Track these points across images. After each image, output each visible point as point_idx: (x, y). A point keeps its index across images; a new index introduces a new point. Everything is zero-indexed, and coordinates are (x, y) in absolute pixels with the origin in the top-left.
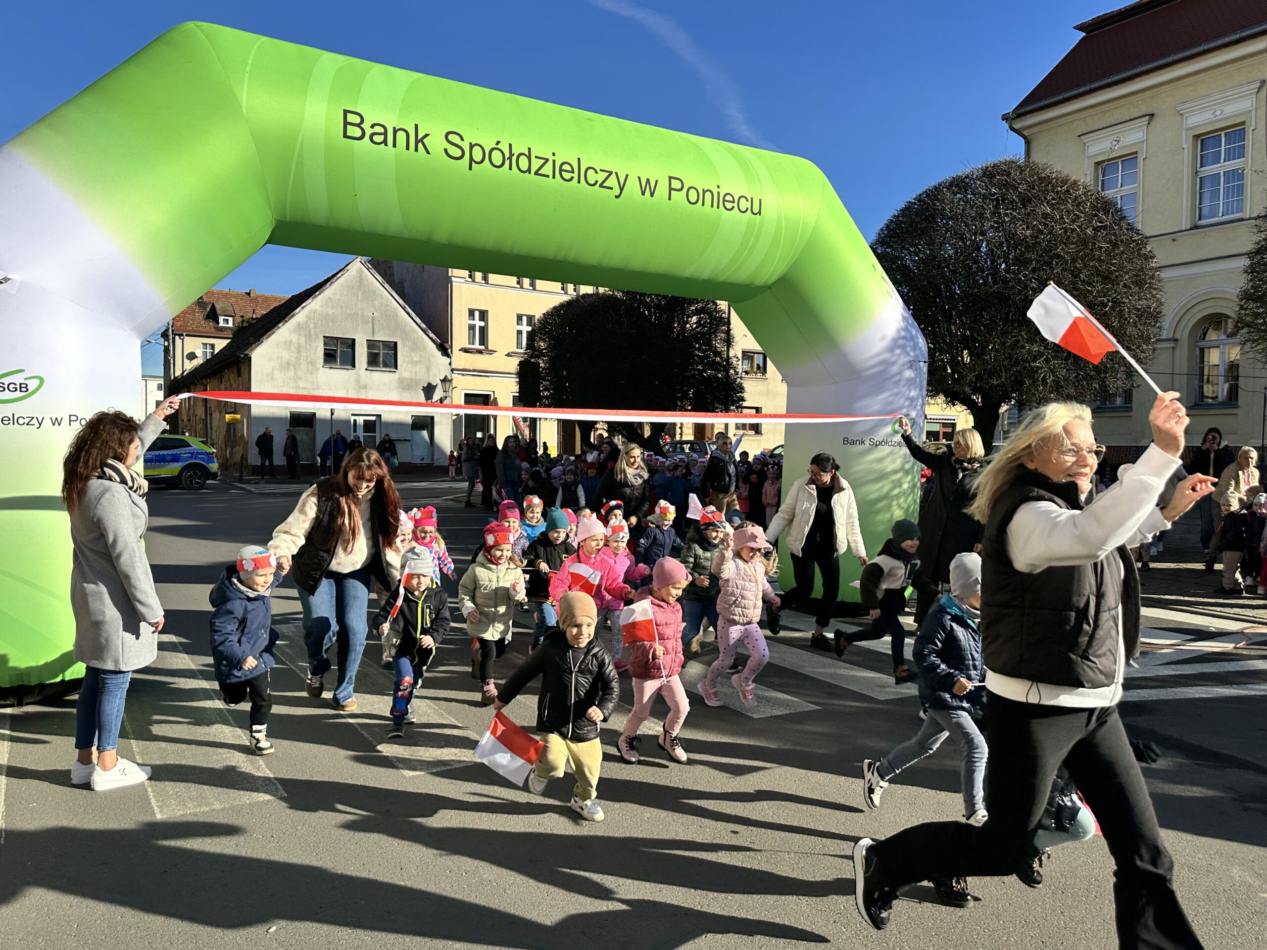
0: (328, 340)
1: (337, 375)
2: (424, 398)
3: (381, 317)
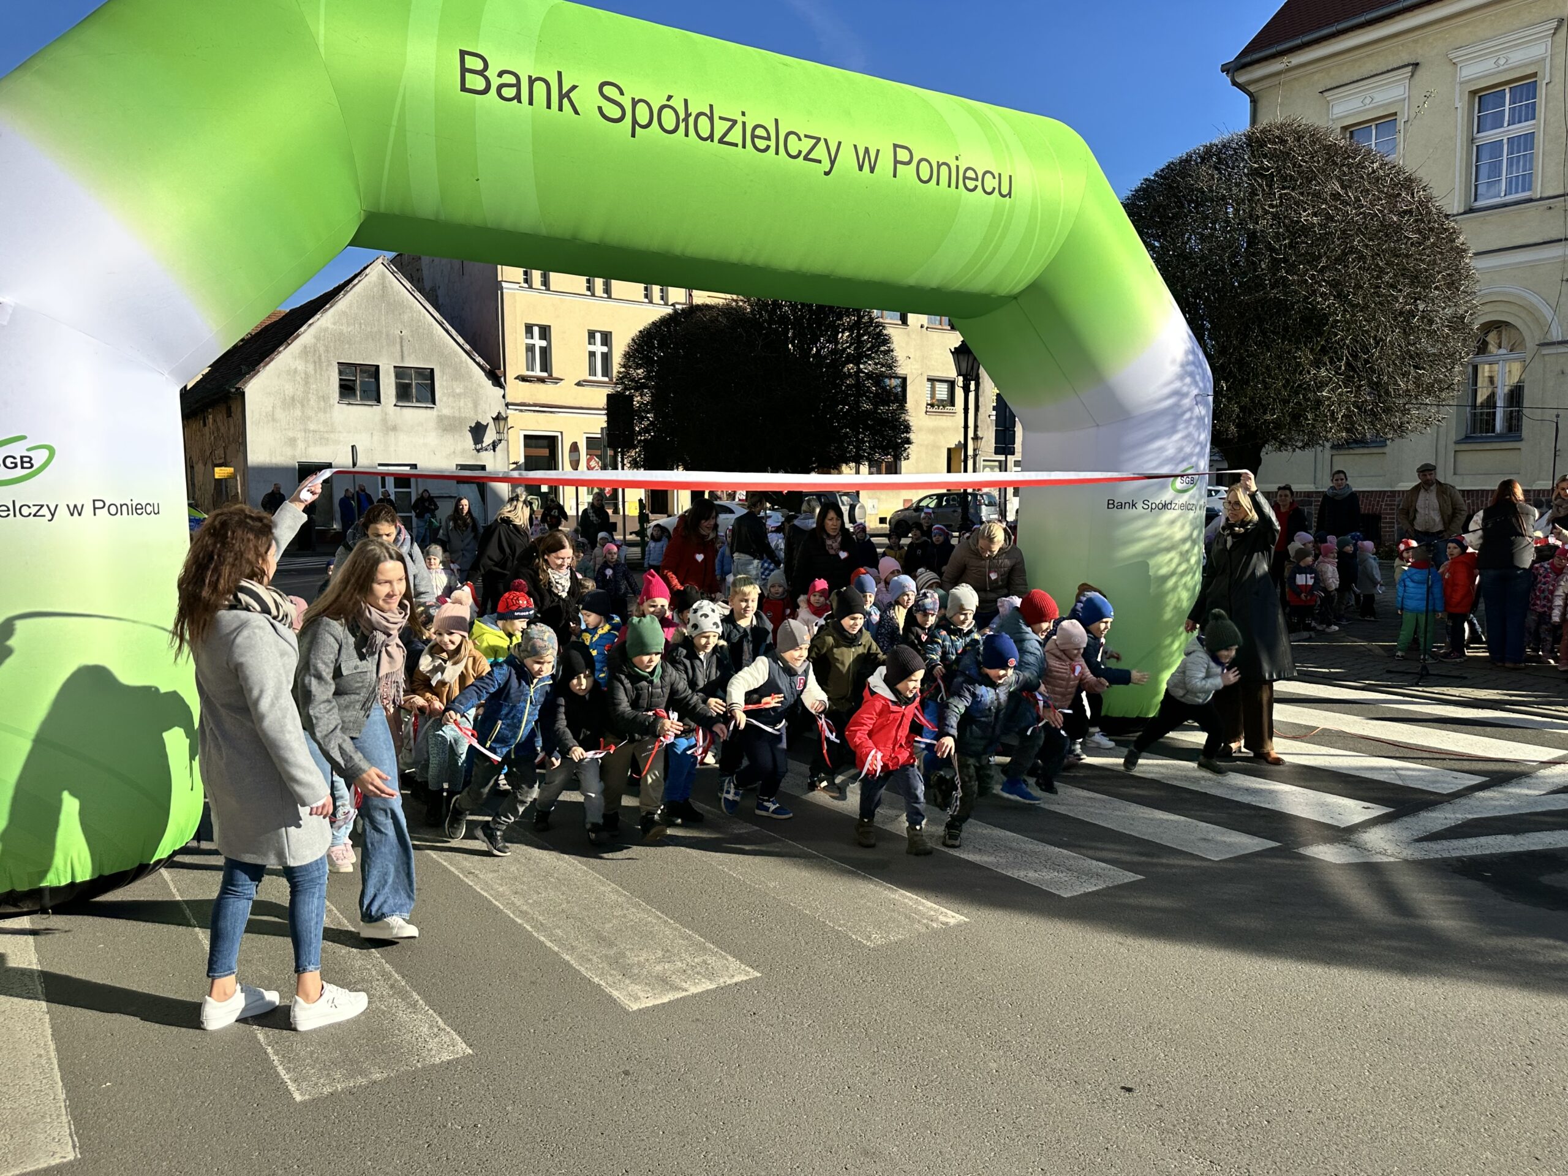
0: (344, 368)
1: (358, 413)
2: (472, 442)
3: (412, 336)
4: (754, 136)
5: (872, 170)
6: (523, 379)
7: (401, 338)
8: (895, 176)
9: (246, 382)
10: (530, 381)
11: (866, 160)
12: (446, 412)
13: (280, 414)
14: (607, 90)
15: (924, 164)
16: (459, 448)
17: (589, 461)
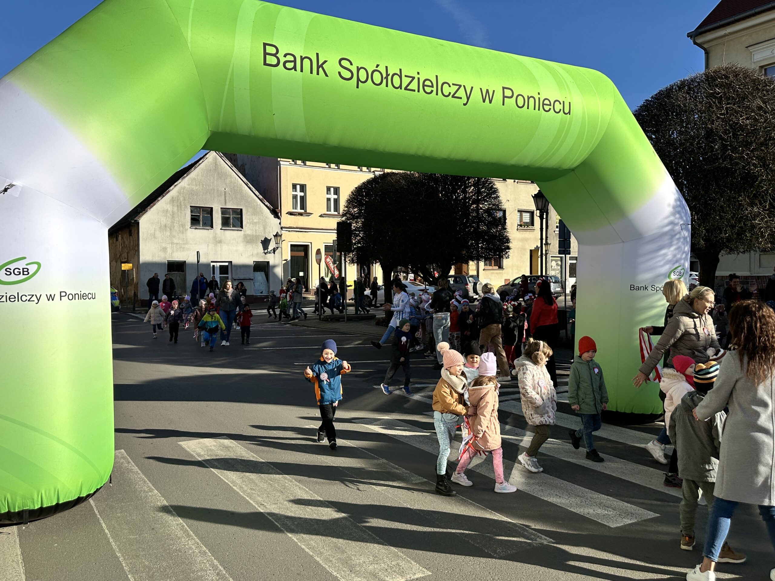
0: (194, 209)
1: (201, 234)
2: (262, 249)
3: (231, 191)
4: (424, 85)
5: (490, 102)
6: (291, 214)
7: (225, 192)
8: (503, 104)
9: (140, 217)
10: (295, 215)
11: (488, 96)
12: (249, 232)
13: (158, 234)
14: (344, 63)
15: (520, 97)
16: (255, 252)
17: (326, 259)
